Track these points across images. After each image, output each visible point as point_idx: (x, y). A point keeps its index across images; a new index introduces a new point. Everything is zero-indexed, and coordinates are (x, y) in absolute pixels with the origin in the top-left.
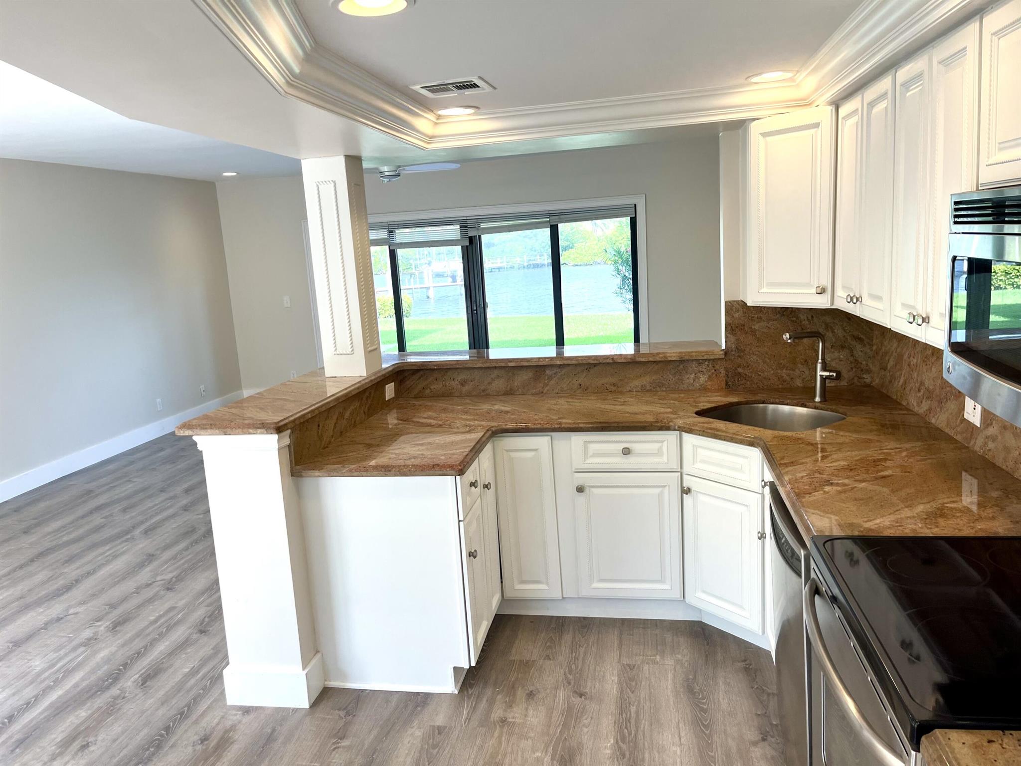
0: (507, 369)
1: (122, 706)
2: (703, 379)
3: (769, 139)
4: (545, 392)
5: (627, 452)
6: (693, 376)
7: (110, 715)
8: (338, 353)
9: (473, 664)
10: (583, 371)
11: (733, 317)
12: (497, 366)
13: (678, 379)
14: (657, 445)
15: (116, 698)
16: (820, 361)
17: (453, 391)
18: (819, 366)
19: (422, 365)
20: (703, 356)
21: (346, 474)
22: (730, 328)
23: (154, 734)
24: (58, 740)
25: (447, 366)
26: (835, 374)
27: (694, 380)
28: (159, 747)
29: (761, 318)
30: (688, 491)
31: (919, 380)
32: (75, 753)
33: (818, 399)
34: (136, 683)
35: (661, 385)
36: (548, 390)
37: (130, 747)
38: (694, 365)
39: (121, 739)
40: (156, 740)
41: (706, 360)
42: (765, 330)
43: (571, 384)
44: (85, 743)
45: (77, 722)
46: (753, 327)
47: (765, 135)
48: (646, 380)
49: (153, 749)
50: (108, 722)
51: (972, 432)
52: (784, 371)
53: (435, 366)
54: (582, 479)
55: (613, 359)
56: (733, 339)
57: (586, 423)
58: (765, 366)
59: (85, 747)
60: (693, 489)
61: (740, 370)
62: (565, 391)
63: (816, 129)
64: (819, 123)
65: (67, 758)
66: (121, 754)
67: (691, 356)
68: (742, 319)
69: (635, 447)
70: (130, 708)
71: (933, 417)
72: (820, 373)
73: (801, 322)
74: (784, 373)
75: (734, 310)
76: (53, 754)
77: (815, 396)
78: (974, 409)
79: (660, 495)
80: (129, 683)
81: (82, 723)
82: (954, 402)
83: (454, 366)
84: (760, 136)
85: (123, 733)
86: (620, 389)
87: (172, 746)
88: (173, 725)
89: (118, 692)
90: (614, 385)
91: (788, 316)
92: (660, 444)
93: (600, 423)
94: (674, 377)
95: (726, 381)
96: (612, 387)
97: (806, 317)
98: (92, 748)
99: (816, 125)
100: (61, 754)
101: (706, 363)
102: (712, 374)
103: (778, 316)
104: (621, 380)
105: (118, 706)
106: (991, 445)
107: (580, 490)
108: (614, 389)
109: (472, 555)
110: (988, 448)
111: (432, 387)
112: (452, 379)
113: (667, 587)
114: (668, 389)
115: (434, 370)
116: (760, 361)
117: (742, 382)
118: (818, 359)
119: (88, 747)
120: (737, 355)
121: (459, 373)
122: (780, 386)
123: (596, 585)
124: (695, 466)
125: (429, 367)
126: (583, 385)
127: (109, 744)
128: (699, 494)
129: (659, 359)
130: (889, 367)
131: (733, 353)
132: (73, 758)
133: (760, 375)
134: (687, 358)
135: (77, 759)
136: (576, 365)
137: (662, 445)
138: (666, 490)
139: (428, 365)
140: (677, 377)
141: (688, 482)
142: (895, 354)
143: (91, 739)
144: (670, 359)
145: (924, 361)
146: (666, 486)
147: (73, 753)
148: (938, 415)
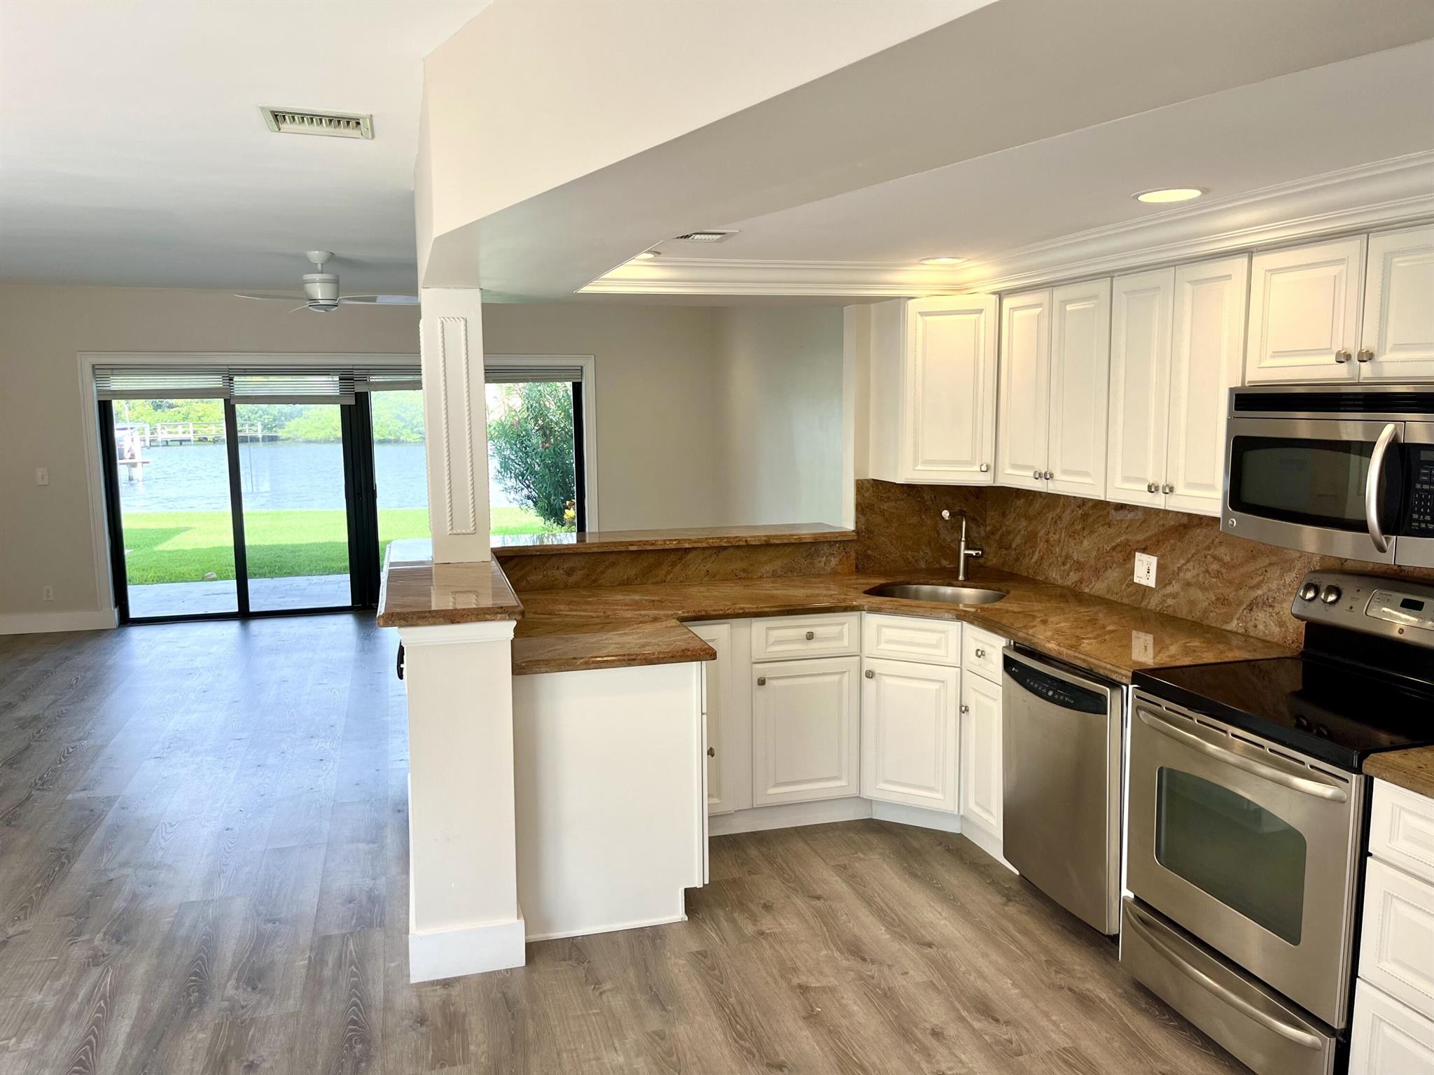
0: (624, 554)
2: (834, 562)
3: (928, 318)
4: (667, 580)
5: (810, 636)
6: (824, 559)
8: (455, 532)
9: (707, 882)
10: (711, 556)
11: (863, 496)
12: (615, 550)
13: (810, 563)
14: (838, 628)
16: (963, 539)
17: (556, 583)
18: (963, 544)
19: (519, 550)
20: (837, 537)
21: (581, 667)
22: (860, 508)
25: (552, 551)
26: (980, 552)
27: (825, 564)
29: (889, 498)
30: (870, 675)
31: (1064, 554)
33: (961, 577)
35: (792, 570)
36: (671, 579)
38: (826, 547)
41: (837, 542)
42: (893, 510)
43: (697, 570)
46: (882, 507)
47: (922, 314)
48: (777, 565)
51: (1144, 594)
52: (910, 552)
53: (538, 551)
54: (761, 671)
55: (746, 541)
56: (863, 519)
57: (771, 607)
58: (892, 547)
60: (877, 672)
61: (869, 552)
62: (691, 579)
63: (978, 315)
64: (983, 310)
67: (826, 537)
68: (872, 498)
69: (816, 630)
71: (1087, 586)
72: (963, 552)
73: (925, 502)
74: (909, 555)
75: (865, 489)
77: (958, 575)
78: (1148, 572)
79: (840, 682)
82: (1117, 569)
83: (562, 552)
84: (918, 314)
86: (750, 575)
90: (744, 571)
91: (914, 496)
92: (841, 627)
93: (785, 606)
94: (806, 561)
95: (856, 564)
96: (741, 573)
97: (929, 497)
99: (980, 311)
101: (838, 545)
102: (843, 557)
103: (906, 495)
104: (752, 565)
106: (1170, 602)
107: (762, 682)
108: (743, 575)
109: (711, 752)
110: (1166, 605)
111: (529, 579)
112: (556, 567)
113: (843, 783)
114: (799, 574)
115: (532, 556)
116: (888, 543)
117: (871, 565)
118: (962, 537)
120: (866, 536)
121: (564, 559)
122: (906, 568)
123: (771, 791)
124: (879, 648)
125: (529, 553)
126: (710, 571)
128: (883, 677)
129: (794, 541)
130: (1014, 546)
131: (863, 534)
133: (887, 557)
134: (821, 539)
136: (704, 549)
137: (843, 628)
138: (846, 677)
139: (529, 550)
140: (808, 561)
141: (869, 664)
142: (1023, 532)
144: (804, 541)
145: (1070, 536)
146: (845, 672)
148: (1093, 584)
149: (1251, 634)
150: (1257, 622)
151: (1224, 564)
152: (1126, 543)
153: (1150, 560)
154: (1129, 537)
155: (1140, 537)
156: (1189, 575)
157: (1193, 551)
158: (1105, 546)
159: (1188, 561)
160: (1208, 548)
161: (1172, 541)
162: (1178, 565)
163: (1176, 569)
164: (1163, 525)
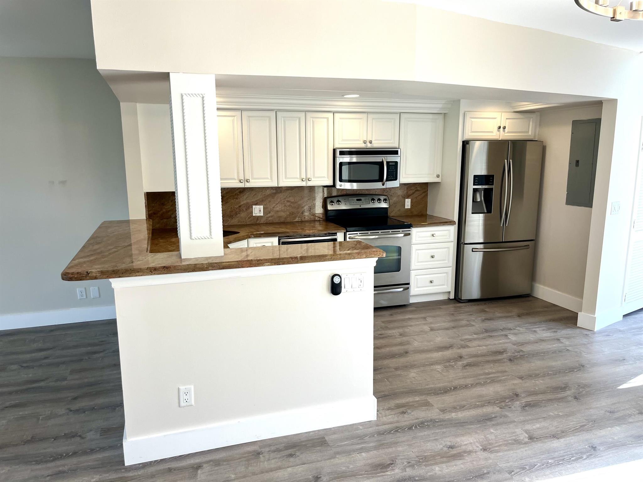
1: (415, 458)
7: (425, 457)
15: (412, 466)
23: (418, 430)
24: (461, 462)
28: (422, 423)
32: (459, 447)
34: (394, 468)
37: (433, 432)
39: (433, 438)
40: (420, 427)
44: (450, 449)
45: (444, 466)
49: (425, 423)
50: (430, 453)
51: (258, 219)
59: (451, 447)
65: (464, 447)
66: (440, 431)
70: (412, 453)
76: (469, 454)
78: (260, 211)
80: (397, 471)
81: (442, 463)
82: (243, 213)
85: (429, 441)
87: (417, 419)
88: (406, 428)
89: (407, 469)
98: (449, 444)
100: (465, 452)
105: (417, 459)
110: (269, 220)
119: (450, 446)
127: (440, 440)
132: (461, 446)
135: (459, 443)
143: (445, 449)
147: (459, 448)
148: (230, 221)
149: (303, 220)
150: (305, 217)
151: (292, 203)
152: (247, 203)
153: (260, 207)
154: (248, 201)
155: (254, 200)
156: (278, 209)
157: (279, 201)
158: (235, 207)
159: (277, 204)
160: (285, 199)
161: (269, 199)
162: (273, 206)
163: (272, 207)
164: (265, 194)
